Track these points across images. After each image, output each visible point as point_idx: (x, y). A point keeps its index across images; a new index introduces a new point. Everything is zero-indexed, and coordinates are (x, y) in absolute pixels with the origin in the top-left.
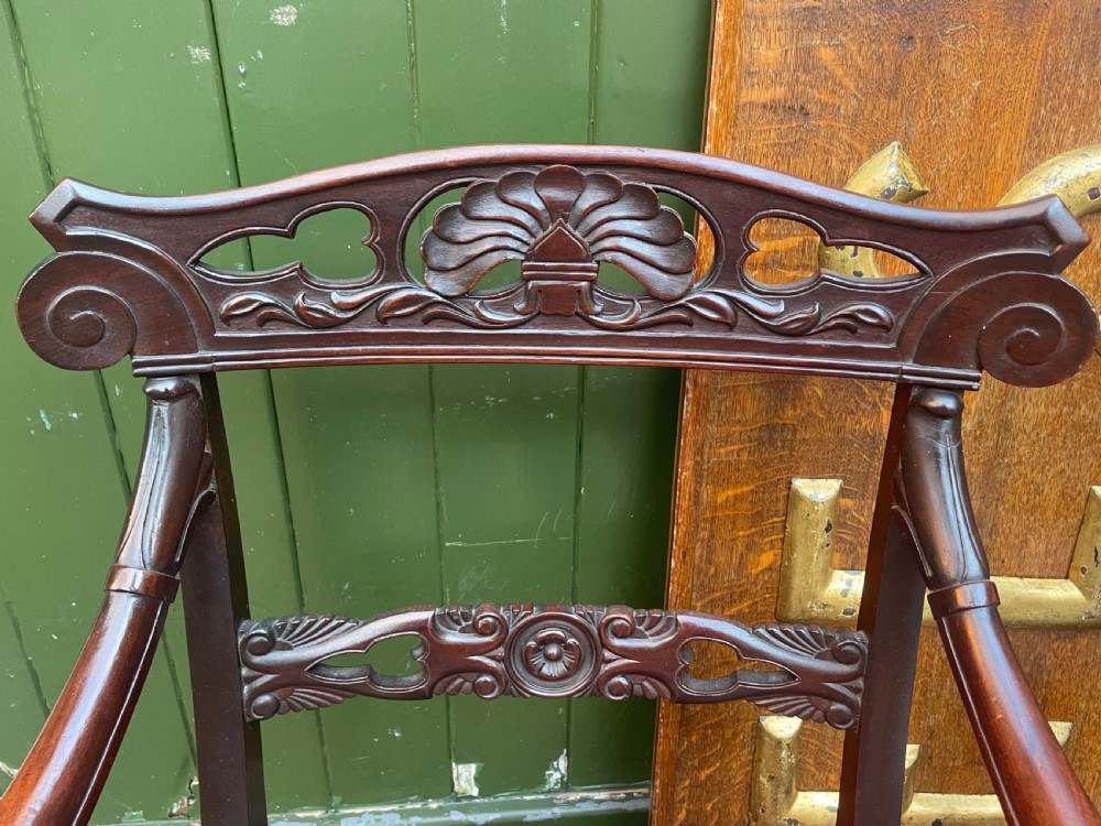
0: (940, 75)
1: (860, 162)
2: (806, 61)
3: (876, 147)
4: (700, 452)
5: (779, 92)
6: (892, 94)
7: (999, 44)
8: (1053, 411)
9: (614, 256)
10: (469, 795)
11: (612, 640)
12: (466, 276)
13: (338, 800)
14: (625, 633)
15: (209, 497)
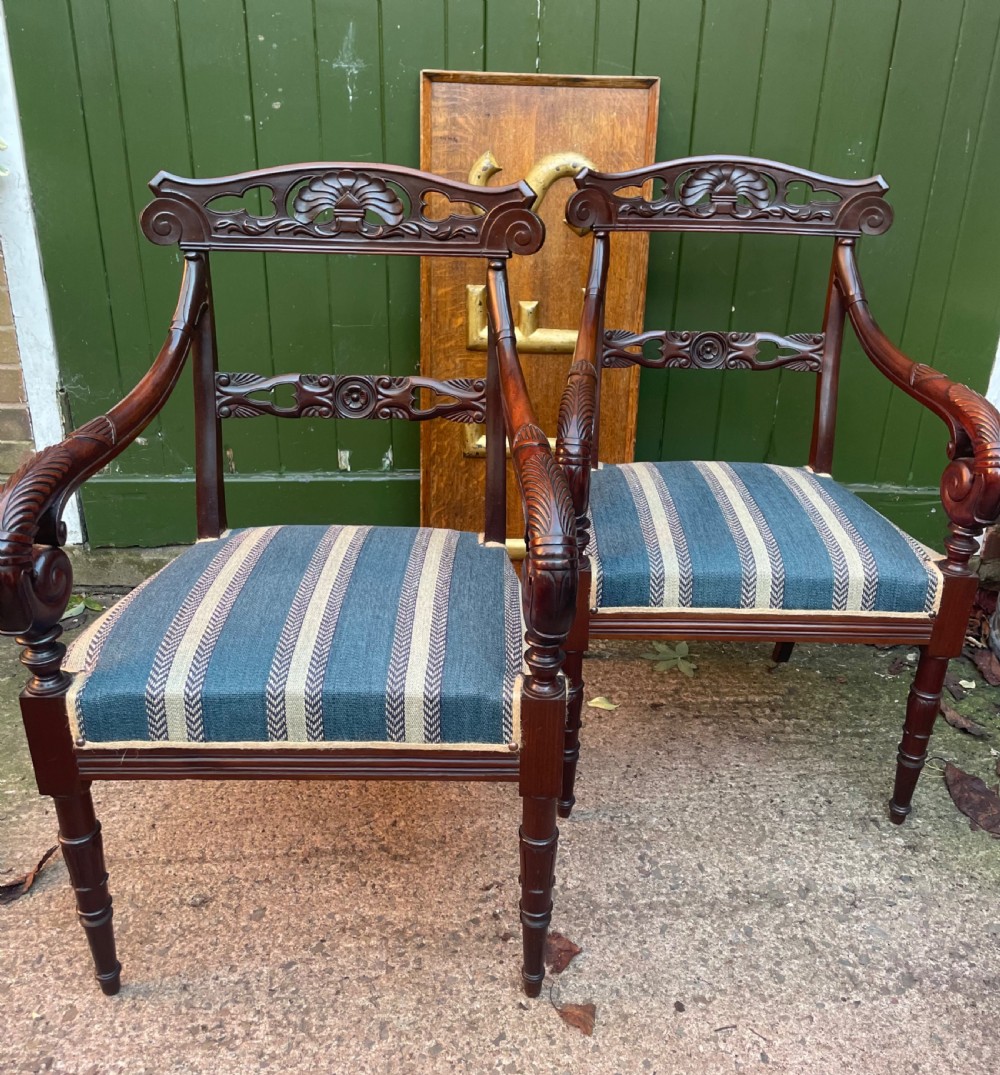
0: (500, 127)
1: (477, 158)
2: (454, 122)
3: (482, 153)
4: (429, 271)
5: (446, 133)
6: (485, 134)
7: (520, 117)
8: (562, 256)
9: (371, 208)
10: (346, 470)
11: (381, 390)
12: (311, 215)
13: (284, 468)
14: (387, 386)
15: (206, 306)
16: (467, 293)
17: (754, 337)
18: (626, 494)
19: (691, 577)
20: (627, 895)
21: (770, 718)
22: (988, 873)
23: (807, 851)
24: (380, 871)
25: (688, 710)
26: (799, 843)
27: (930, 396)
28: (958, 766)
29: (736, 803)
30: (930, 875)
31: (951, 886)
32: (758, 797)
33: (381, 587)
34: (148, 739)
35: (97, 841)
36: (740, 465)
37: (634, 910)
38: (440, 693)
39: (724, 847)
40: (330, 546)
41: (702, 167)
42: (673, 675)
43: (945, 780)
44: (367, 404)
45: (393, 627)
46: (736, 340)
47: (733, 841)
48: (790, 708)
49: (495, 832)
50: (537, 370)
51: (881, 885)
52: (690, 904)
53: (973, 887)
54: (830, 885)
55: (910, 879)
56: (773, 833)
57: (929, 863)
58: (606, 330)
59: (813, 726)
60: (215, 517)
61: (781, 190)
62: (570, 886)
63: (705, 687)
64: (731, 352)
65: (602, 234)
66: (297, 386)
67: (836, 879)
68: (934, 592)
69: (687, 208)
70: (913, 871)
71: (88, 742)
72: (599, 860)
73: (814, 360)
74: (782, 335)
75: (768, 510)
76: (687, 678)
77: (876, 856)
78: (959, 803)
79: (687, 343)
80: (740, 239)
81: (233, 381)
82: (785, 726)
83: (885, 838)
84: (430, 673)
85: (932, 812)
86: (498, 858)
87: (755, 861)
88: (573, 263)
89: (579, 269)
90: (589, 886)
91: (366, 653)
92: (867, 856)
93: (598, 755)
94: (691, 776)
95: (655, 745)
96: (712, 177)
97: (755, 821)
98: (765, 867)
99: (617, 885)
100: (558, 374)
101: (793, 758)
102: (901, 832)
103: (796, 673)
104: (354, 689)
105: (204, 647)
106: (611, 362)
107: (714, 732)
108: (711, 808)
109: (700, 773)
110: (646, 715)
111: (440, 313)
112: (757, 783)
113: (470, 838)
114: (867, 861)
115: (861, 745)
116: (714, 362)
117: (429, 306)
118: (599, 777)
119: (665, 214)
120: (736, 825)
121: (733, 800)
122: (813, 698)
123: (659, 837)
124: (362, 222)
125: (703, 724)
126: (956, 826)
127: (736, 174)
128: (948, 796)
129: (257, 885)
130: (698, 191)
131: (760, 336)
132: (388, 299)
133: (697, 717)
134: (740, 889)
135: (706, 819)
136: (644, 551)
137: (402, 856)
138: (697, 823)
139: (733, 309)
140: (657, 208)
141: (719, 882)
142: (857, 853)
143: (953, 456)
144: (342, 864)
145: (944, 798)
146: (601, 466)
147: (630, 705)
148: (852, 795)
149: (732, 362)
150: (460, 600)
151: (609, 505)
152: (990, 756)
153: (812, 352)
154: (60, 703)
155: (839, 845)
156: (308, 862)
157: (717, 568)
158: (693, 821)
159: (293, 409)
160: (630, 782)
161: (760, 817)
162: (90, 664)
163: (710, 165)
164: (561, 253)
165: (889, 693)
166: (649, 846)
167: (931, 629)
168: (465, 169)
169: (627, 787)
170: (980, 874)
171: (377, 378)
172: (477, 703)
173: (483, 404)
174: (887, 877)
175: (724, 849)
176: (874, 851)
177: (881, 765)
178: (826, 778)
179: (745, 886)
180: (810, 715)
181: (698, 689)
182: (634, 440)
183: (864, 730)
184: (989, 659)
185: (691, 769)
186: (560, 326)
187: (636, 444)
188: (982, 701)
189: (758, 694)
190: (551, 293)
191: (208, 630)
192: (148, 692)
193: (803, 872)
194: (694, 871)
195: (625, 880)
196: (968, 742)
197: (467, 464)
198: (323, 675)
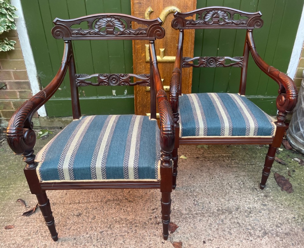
4: (135, 41)
5: (138, 2)
6: (149, 1)
9: (116, 26)
10: (115, 95)
11: (121, 77)
12: (99, 29)
13: (98, 95)
14: (123, 77)
15: (71, 56)
16: (145, 47)
17: (224, 58)
18: (189, 104)
19: (207, 128)
20: (190, 211)
21: (228, 160)
22: (286, 203)
23: (238, 198)
24: (125, 205)
25: (206, 158)
26: (236, 195)
27: (274, 76)
28: (278, 173)
29: (219, 184)
30: (271, 204)
31: (276, 207)
32: (225, 183)
33: (122, 134)
34: (59, 180)
35: (49, 204)
36: (220, 94)
37: (192, 215)
38: (138, 166)
39: (216, 197)
40: (108, 122)
41: (210, 10)
42: (202, 149)
43: (275, 177)
44: (117, 81)
45: (125, 147)
46: (219, 59)
47: (218, 195)
48: (233, 157)
49: (156, 194)
50: (165, 67)
51: (258, 207)
52: (207, 213)
53: (282, 207)
54: (244, 207)
55: (265, 205)
56: (229, 193)
57: (270, 200)
58: (183, 57)
59: (239, 162)
60: (77, 113)
61: (231, 16)
62: (175, 209)
63: (211, 152)
64: (218, 62)
65: (182, 30)
66: (98, 77)
67: (246, 206)
68: (273, 130)
69: (205, 22)
70: (266, 203)
71: (43, 181)
72: (183, 201)
73: (241, 64)
74: (232, 57)
75: (228, 108)
76: (206, 149)
77: (256, 199)
78: (279, 183)
79: (206, 60)
80: (220, 30)
81: (80, 76)
82: (232, 162)
83: (259, 194)
84: (135, 160)
85: (271, 186)
86: (156, 201)
87: (224, 201)
88: (174, 37)
89: (176, 39)
90: (180, 208)
91: (118, 155)
92: (254, 199)
93: (183, 172)
94: (207, 177)
95: (198, 169)
96: (212, 13)
97: (224, 189)
98: (227, 202)
99: (188, 208)
100: (170, 68)
101: (234, 171)
102: (263, 192)
103: (235, 148)
104: (114, 166)
105: (73, 154)
106: (185, 66)
107: (213, 165)
108: (213, 186)
109: (210, 176)
110: (195, 160)
111: (138, 53)
112: (225, 179)
113: (149, 195)
114: (254, 200)
115: (252, 167)
116: (213, 65)
117: (135, 51)
118: (183, 178)
119: (199, 24)
120: (219, 191)
121: (218, 183)
122: (239, 154)
123: (199, 194)
124: (114, 30)
125: (210, 162)
126: (277, 190)
127: (219, 12)
128: (275, 181)
129: (93, 210)
130: (209, 17)
131: (226, 58)
132: (124, 49)
133: (208, 160)
134: (220, 209)
135: (211, 189)
136: (194, 121)
137: (131, 201)
138: (209, 190)
139: (218, 49)
140: (197, 22)
141: (215, 207)
142: (251, 198)
143: (280, 93)
144: (116, 203)
145: (274, 182)
146: (182, 95)
147: (191, 157)
148: (250, 181)
149: (218, 65)
150: (143, 138)
151: (184, 107)
152: (287, 170)
153: (240, 62)
154: (35, 171)
155: (246, 196)
156: (107, 203)
157: (214, 125)
158: (208, 190)
159: (97, 84)
160: (191, 179)
161: (225, 188)
162: (43, 159)
163: (212, 9)
164: (171, 35)
165: (259, 153)
166: (196, 197)
167: (272, 140)
168: (143, 12)
169: (190, 181)
170: (284, 203)
171: (120, 74)
172: (148, 169)
173: (149, 81)
174: (259, 204)
175: (216, 198)
176: (256, 197)
177: (257, 173)
178: (243, 177)
179: (222, 208)
180: (238, 159)
181: (209, 152)
182: (191, 86)
183: (253, 163)
184: (286, 142)
185: (207, 175)
186: (171, 55)
187: (192, 87)
188: (284, 154)
189: (225, 154)
190: (168, 46)
191: (75, 149)
192: (58, 168)
193: (237, 204)
194: (208, 204)
195: (190, 207)
196: (281, 166)
197: (146, 93)
198: (106, 162)
